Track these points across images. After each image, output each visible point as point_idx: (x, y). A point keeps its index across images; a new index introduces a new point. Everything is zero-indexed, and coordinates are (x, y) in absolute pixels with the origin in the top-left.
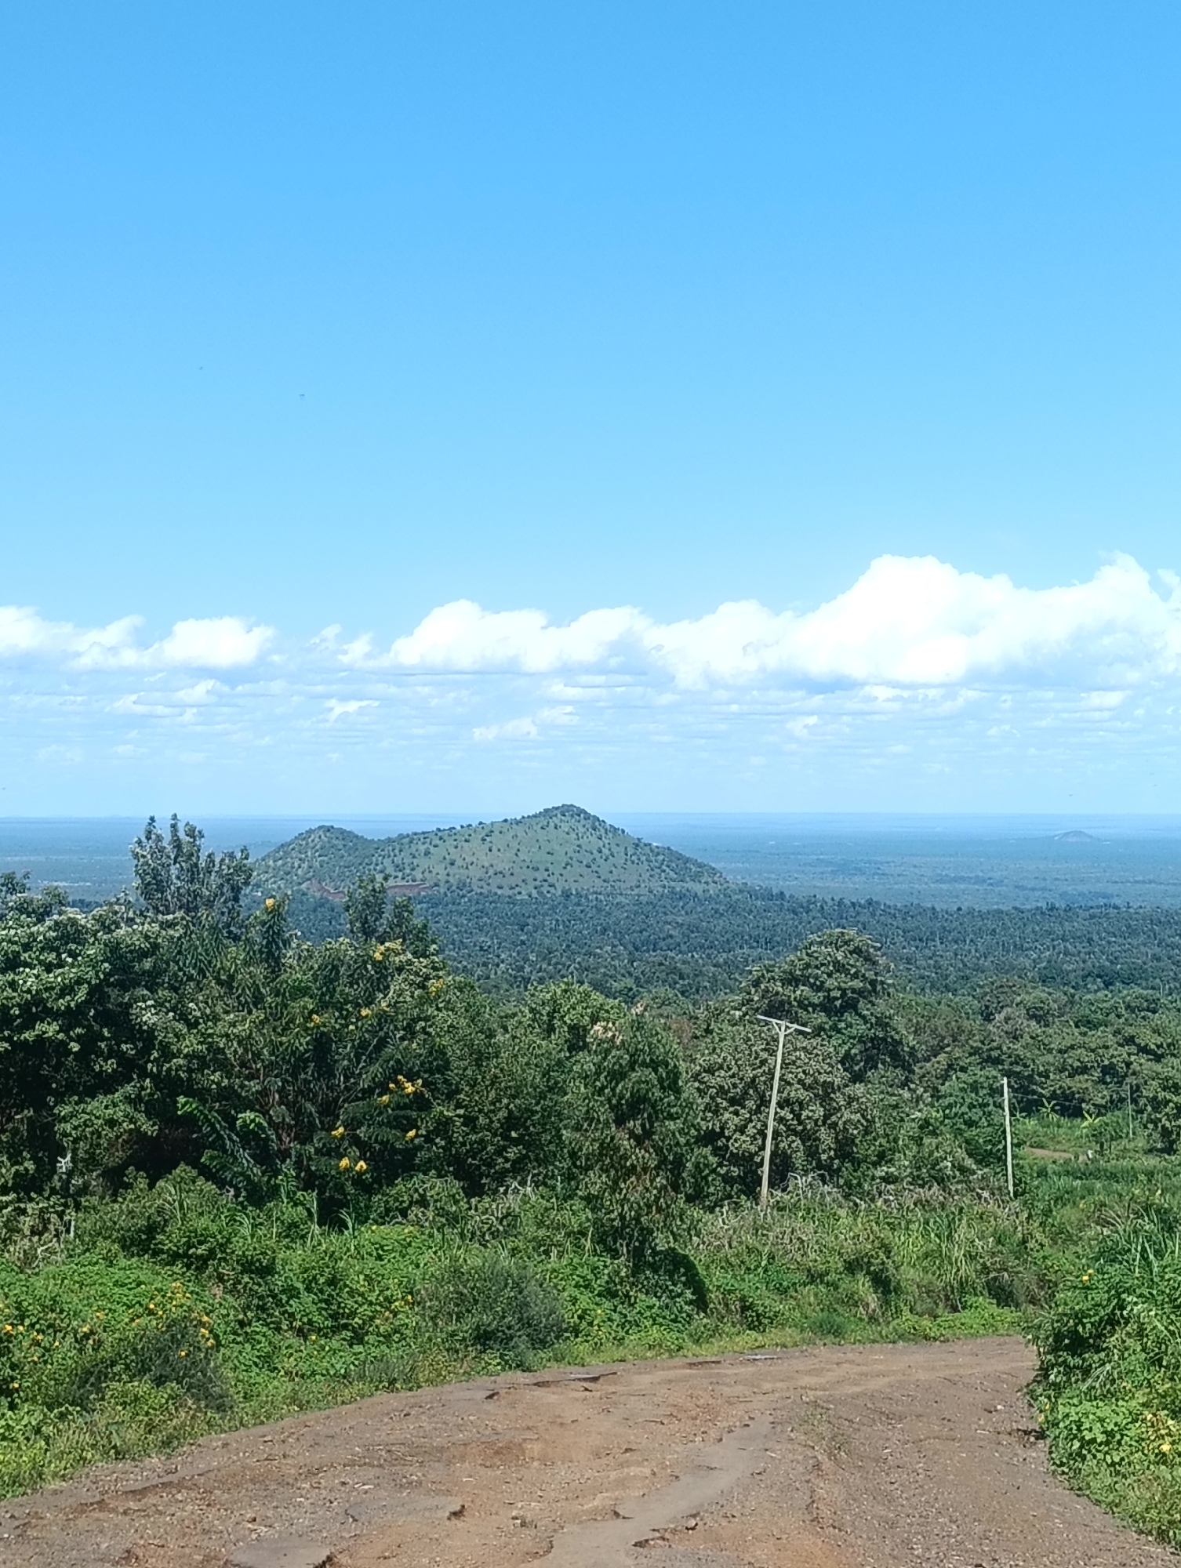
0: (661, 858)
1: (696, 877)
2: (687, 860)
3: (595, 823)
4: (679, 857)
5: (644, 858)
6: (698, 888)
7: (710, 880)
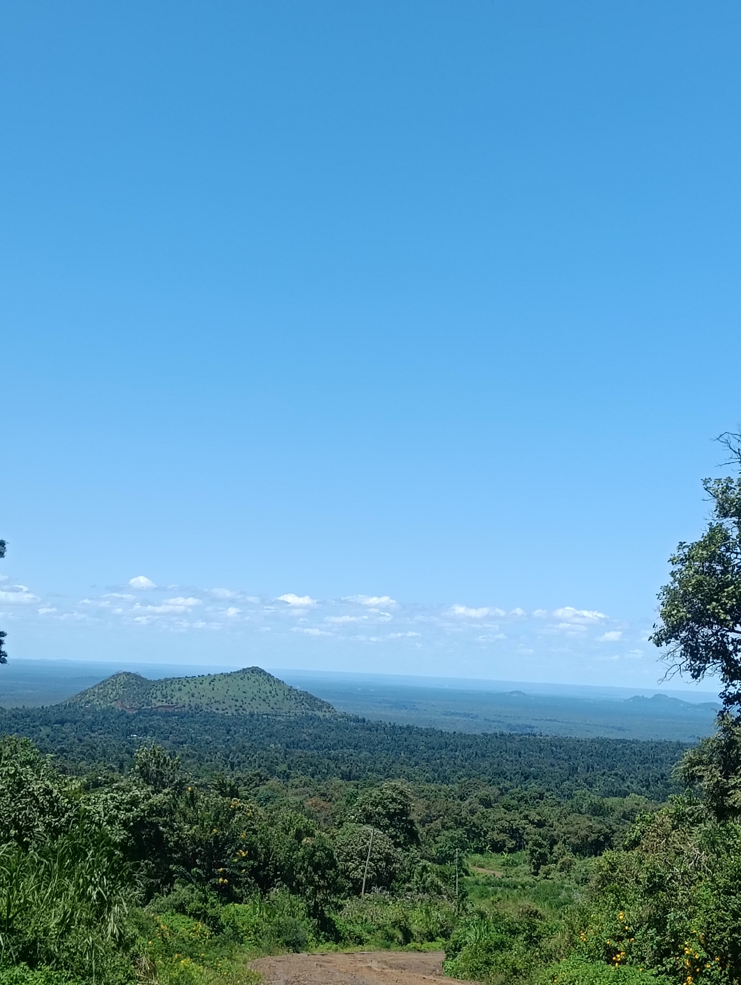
0: (302, 697)
1: (320, 708)
2: (316, 699)
3: (269, 677)
4: (312, 697)
5: (293, 697)
6: (320, 714)
7: (327, 710)
